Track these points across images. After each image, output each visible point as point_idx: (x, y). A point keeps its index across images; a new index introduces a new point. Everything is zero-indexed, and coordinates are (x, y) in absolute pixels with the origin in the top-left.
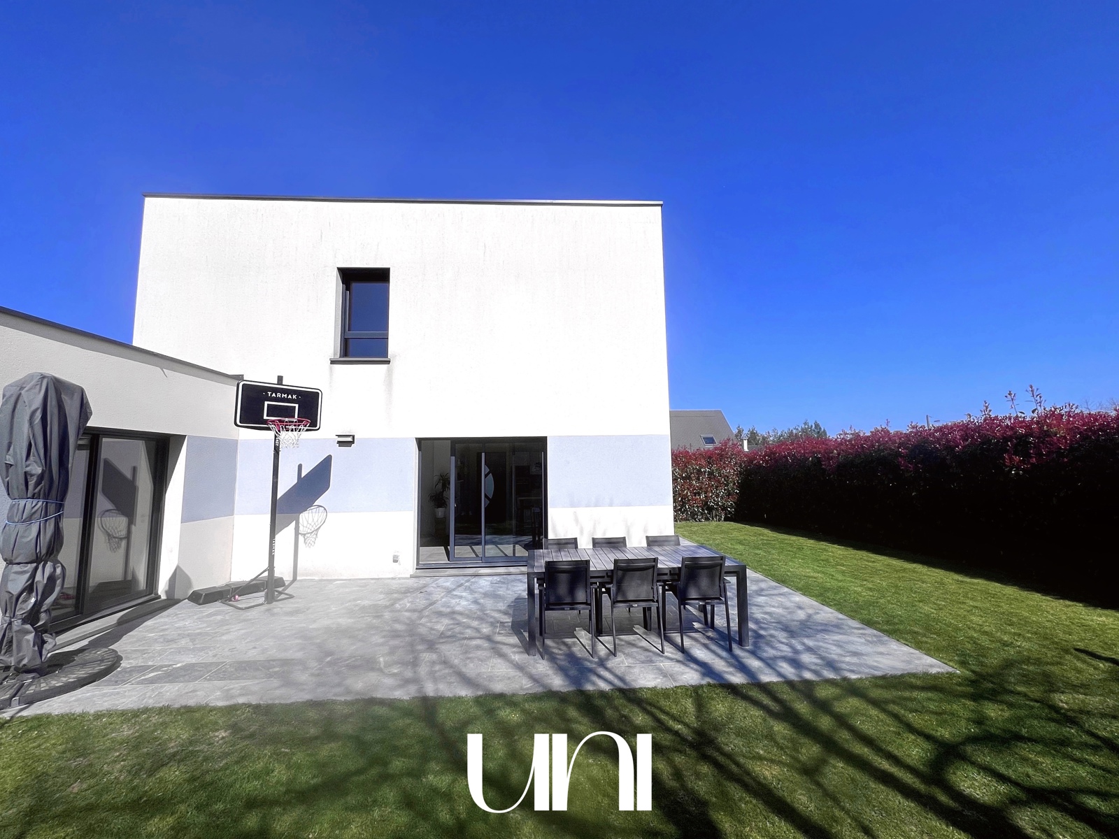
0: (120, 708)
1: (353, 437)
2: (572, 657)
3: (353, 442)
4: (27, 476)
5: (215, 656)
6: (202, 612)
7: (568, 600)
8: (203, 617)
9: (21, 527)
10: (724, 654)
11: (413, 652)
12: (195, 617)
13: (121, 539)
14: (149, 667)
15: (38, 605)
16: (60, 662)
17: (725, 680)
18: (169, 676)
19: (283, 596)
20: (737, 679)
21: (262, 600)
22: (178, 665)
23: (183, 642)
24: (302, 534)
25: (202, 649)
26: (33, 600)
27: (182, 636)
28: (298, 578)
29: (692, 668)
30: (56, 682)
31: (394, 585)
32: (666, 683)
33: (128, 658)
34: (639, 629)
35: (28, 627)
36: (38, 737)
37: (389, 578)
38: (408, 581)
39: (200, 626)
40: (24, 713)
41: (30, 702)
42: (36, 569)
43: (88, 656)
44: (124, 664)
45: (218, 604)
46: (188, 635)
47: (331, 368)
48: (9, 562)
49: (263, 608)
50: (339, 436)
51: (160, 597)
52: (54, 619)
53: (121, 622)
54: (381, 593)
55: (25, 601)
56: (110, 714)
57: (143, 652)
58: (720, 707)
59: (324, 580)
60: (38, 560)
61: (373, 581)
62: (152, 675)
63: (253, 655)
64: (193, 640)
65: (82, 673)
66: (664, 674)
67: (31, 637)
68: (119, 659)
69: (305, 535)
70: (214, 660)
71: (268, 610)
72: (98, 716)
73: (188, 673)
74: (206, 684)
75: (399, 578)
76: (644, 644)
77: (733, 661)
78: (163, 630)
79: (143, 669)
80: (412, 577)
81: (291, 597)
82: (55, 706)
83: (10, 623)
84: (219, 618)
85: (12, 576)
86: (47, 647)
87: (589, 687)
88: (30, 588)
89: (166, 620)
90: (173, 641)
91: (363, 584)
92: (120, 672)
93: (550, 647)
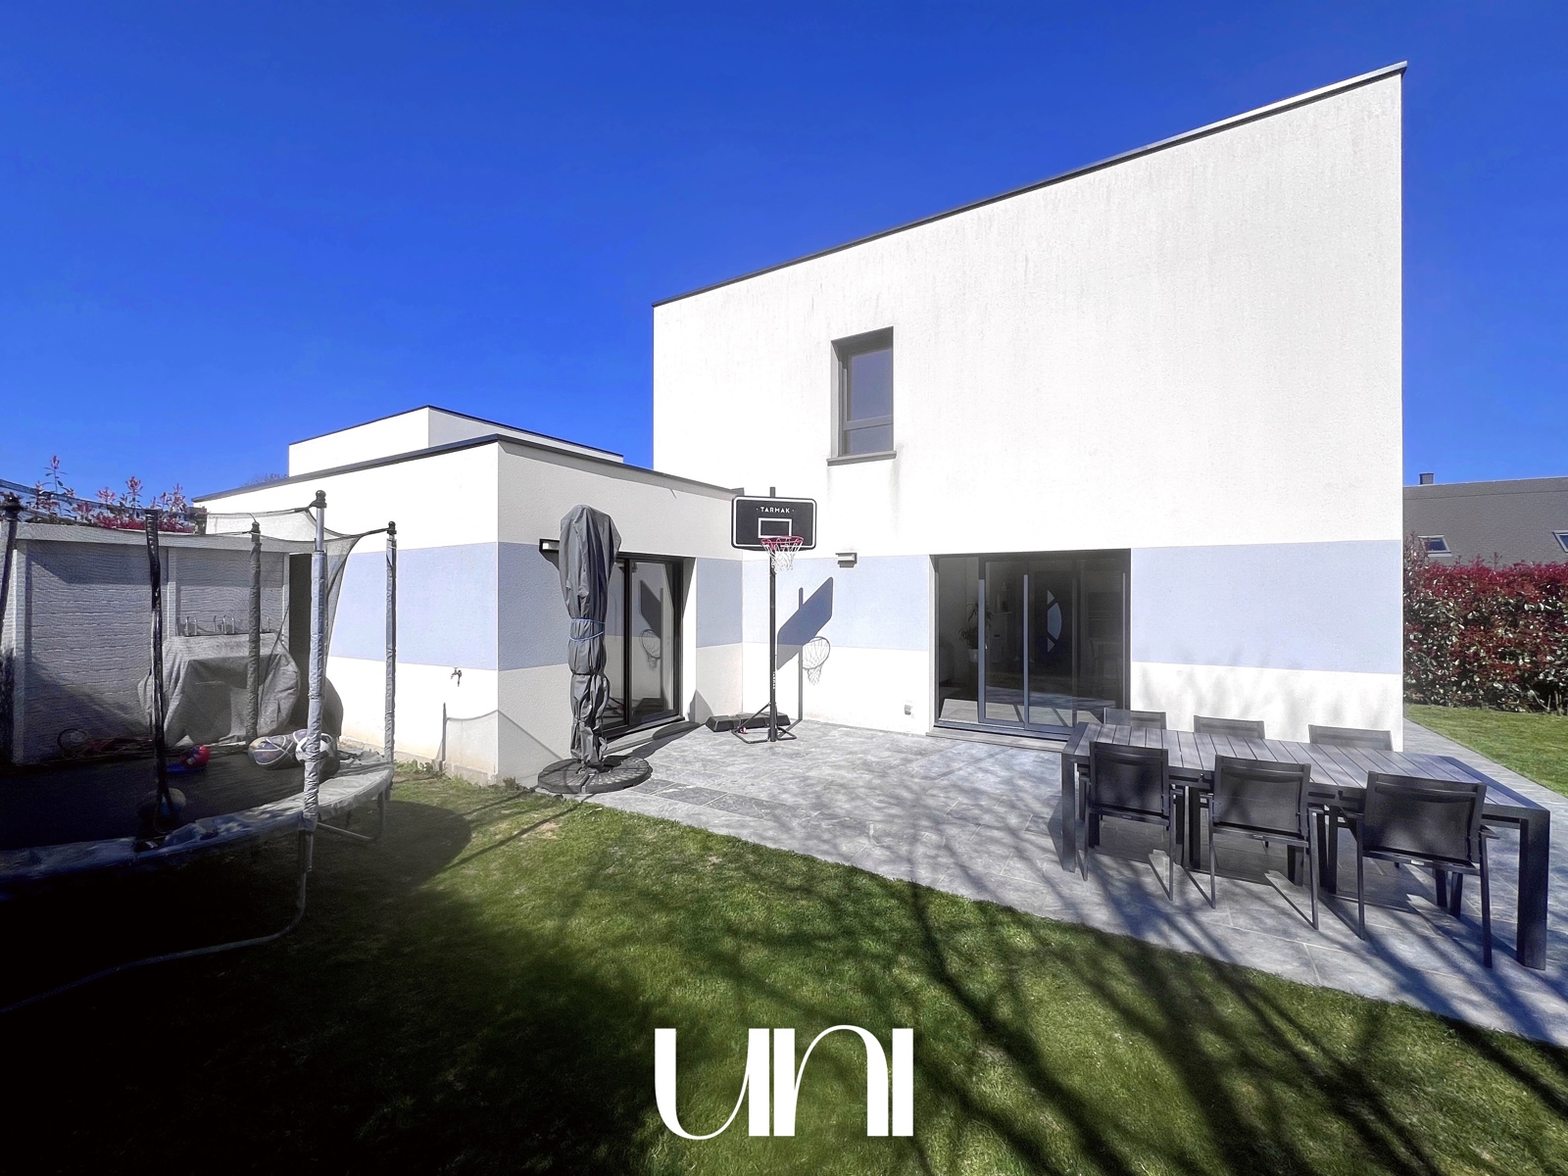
0: (646, 814)
1: (855, 555)
2: (1137, 889)
3: (855, 562)
4: (580, 598)
5: (719, 785)
6: (715, 739)
7: (1134, 804)
8: (715, 745)
9: (579, 643)
10: (1469, 966)
11: (914, 826)
12: (710, 743)
13: (657, 659)
14: (670, 783)
15: (594, 711)
16: (610, 764)
17: (1452, 1011)
18: (683, 795)
19: (786, 736)
20: (1487, 1017)
21: (766, 737)
22: (691, 787)
23: (698, 765)
24: (806, 669)
25: (710, 776)
26: (590, 707)
27: (697, 760)
28: (804, 718)
29: (1377, 968)
30: (609, 779)
31: (906, 742)
32: (1305, 977)
33: (656, 772)
34: (1279, 880)
35: (589, 729)
36: (595, 821)
37: (900, 733)
38: (922, 739)
39: (713, 753)
40: (589, 801)
41: (594, 791)
42: (590, 680)
43: (631, 763)
44: (653, 776)
45: (729, 733)
46: (702, 760)
47: (828, 471)
48: (575, 673)
49: (765, 745)
50: (839, 554)
51: (684, 719)
52: (605, 727)
53: (656, 737)
54: (888, 749)
55: (585, 707)
56: (639, 817)
57: (668, 769)
58: (1417, 1050)
59: (830, 724)
60: (591, 673)
61: (881, 734)
62: (671, 790)
63: (752, 791)
64: (704, 766)
65: (623, 777)
66: (1307, 962)
67: (591, 738)
68: (649, 770)
69: (808, 670)
70: (718, 789)
71: (771, 748)
72: (632, 816)
73: (695, 795)
74: (709, 810)
75: (913, 735)
76: (1282, 903)
77: (1489, 984)
78: (684, 751)
79: (665, 784)
80: (928, 735)
81: (794, 738)
82: (607, 800)
83: (578, 724)
84: (728, 747)
85: (577, 685)
86: (602, 749)
87: (1153, 939)
88: (587, 697)
89: (687, 741)
90: (689, 762)
91: (871, 734)
92: (650, 783)
93: (1105, 865)
